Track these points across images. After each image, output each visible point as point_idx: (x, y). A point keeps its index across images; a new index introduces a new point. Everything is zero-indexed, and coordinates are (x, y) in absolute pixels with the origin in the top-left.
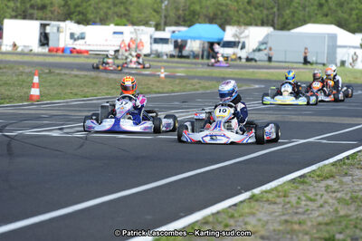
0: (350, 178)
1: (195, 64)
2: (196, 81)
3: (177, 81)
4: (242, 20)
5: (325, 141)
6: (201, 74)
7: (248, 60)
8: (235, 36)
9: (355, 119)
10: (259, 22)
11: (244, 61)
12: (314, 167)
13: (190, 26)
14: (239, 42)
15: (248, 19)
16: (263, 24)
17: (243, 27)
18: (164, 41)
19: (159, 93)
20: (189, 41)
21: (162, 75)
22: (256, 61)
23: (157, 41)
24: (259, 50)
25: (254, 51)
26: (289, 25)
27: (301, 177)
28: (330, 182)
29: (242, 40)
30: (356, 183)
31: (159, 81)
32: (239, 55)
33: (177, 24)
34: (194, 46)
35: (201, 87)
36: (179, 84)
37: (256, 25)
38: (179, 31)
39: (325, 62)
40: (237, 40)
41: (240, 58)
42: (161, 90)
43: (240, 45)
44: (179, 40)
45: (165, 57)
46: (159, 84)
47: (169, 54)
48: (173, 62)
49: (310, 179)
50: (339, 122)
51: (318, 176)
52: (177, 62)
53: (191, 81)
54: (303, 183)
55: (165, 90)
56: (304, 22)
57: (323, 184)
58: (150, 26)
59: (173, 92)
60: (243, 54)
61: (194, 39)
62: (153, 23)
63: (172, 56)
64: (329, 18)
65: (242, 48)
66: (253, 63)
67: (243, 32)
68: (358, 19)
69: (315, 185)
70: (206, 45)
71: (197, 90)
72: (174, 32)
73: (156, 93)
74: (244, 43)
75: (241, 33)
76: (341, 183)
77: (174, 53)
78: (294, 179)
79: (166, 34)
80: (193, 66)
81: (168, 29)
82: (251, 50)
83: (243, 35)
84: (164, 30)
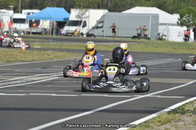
0: (183, 123)
1: (48, 39)
2: (50, 51)
3: (36, 52)
4: (82, 4)
5: (159, 96)
6: (53, 47)
7: (88, 35)
8: (78, 16)
9: (179, 80)
10: (96, 6)
11: (85, 36)
12: (154, 115)
13: (41, 9)
14: (81, 22)
15: (87, 3)
16: (99, 7)
17: (84, 10)
18: (22, 21)
19: (23, 61)
20: (41, 21)
21: (24, 48)
22: (95, 36)
23: (16, 21)
24: (97, 27)
25: (93, 28)
26: (119, 8)
27: (145, 122)
28: (168, 126)
29: (83, 20)
30: (188, 126)
31: (21, 52)
32: (81, 32)
33: (31, 8)
34: (45, 24)
35: (56, 57)
36: (37, 54)
37: (94, 8)
38: (33, 13)
39: (150, 37)
40: (80, 20)
41: (82, 34)
42: (23, 59)
43: (82, 24)
44: (33, 20)
45: (22, 34)
46: (22, 55)
47: (25, 30)
48: (29, 38)
49: (153, 124)
50: (168, 82)
51: (158, 122)
52: (33, 38)
53: (46, 52)
54: (148, 127)
55: (27, 59)
56: (132, 6)
57: (163, 127)
58: (10, 9)
59: (33, 60)
60: (84, 31)
61: (45, 19)
62: (12, 7)
63: (28, 33)
64: (151, 2)
65: (83, 27)
66: (93, 38)
67: (85, 13)
68: (174, 2)
69: (157, 128)
70: (55, 24)
71: (53, 59)
72: (29, 14)
73: (20, 61)
74: (85, 22)
75: (83, 15)
76: (176, 127)
77: (29, 30)
78: (141, 124)
79: (23, 15)
80: (46, 40)
81: (24, 11)
82: (91, 28)
83: (84, 16)
84: (21, 12)
